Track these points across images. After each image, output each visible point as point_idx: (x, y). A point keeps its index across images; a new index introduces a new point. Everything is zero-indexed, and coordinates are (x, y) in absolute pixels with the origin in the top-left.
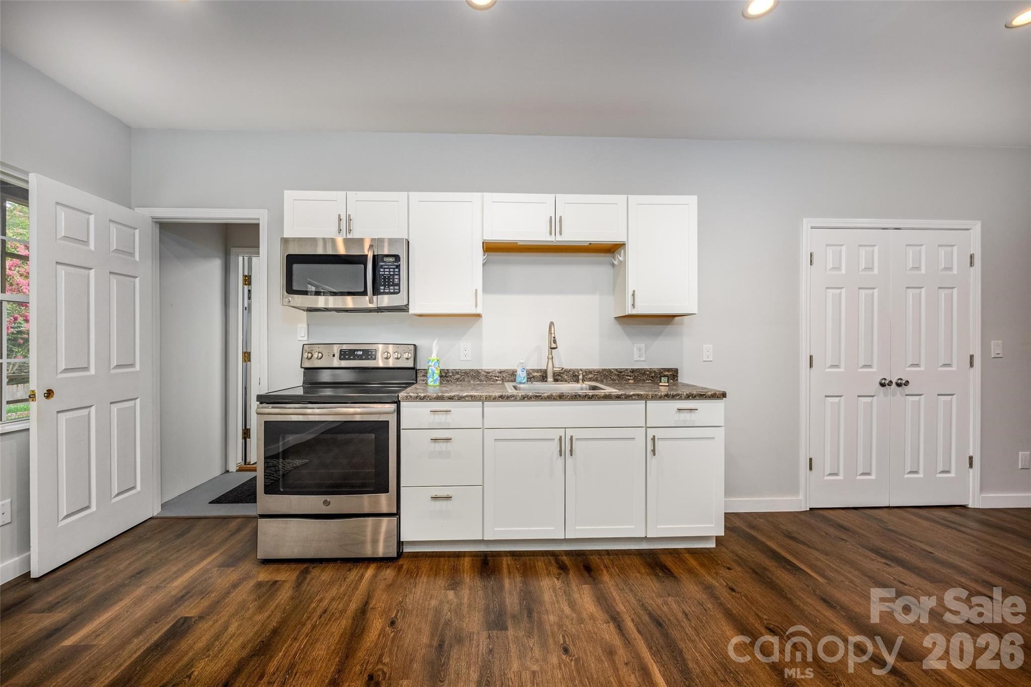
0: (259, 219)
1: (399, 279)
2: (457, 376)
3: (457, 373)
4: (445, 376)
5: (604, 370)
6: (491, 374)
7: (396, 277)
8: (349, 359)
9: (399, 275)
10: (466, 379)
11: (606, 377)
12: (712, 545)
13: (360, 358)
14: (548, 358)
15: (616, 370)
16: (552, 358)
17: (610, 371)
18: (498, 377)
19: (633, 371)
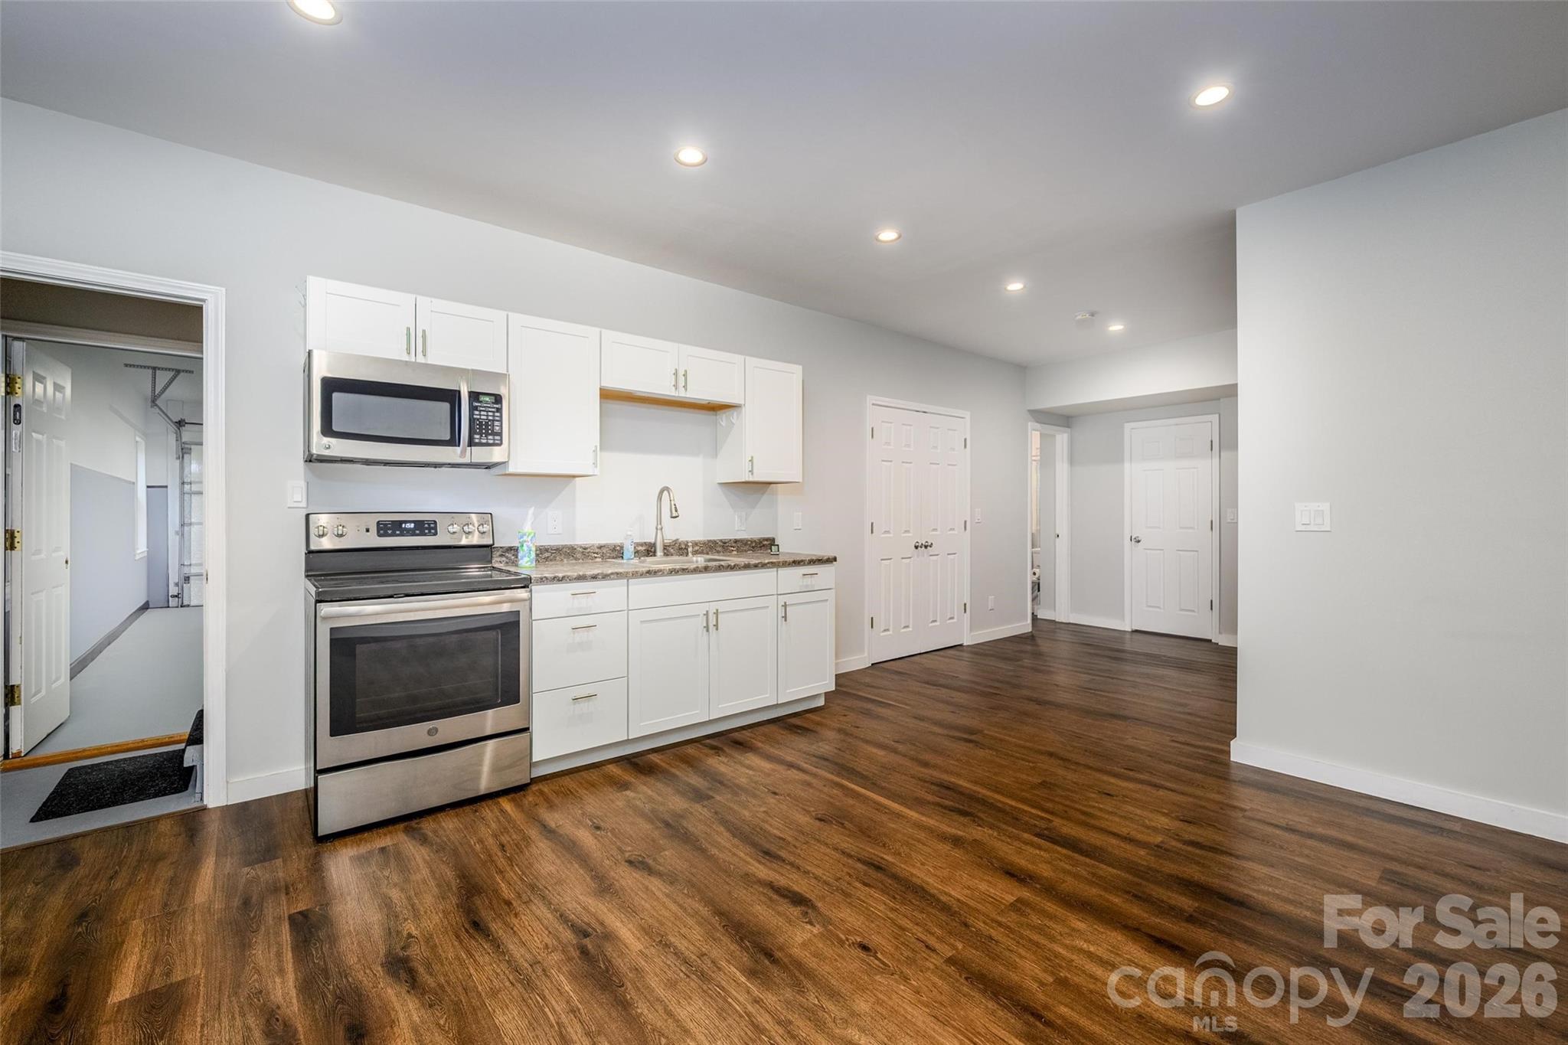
0: (204, 301)
1: (501, 426)
2: (547, 555)
3: (547, 550)
4: (546, 554)
5: (709, 541)
6: (588, 550)
7: (496, 423)
8: (393, 535)
9: (501, 421)
10: (558, 558)
11: (711, 548)
12: (821, 702)
13: (412, 533)
14: (657, 529)
15: (721, 541)
16: (661, 529)
17: (715, 542)
18: (597, 554)
19: (736, 541)
